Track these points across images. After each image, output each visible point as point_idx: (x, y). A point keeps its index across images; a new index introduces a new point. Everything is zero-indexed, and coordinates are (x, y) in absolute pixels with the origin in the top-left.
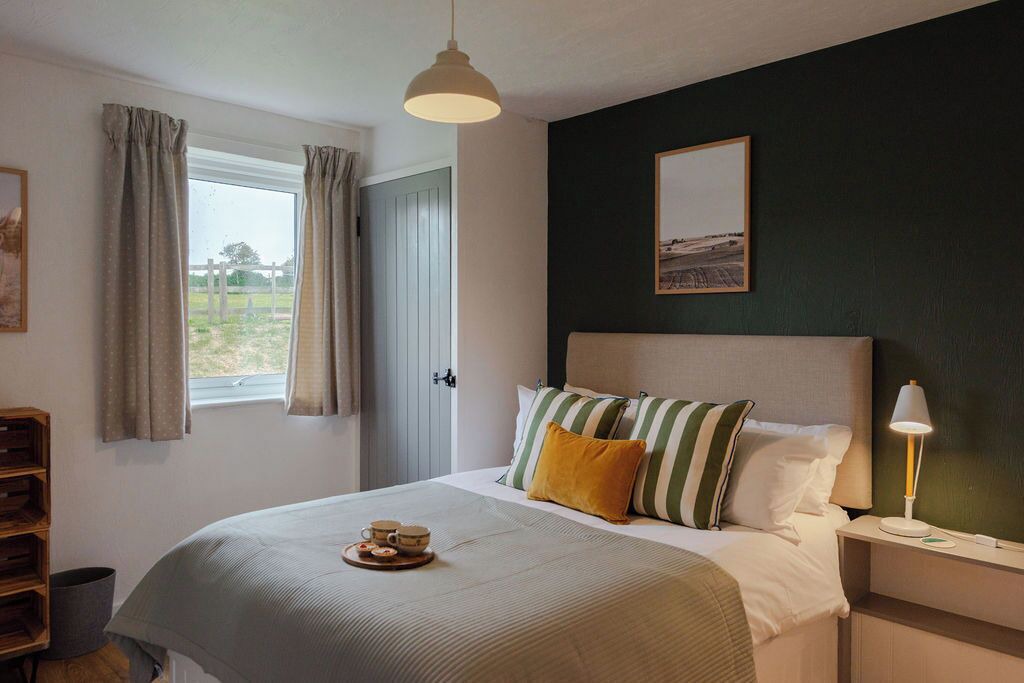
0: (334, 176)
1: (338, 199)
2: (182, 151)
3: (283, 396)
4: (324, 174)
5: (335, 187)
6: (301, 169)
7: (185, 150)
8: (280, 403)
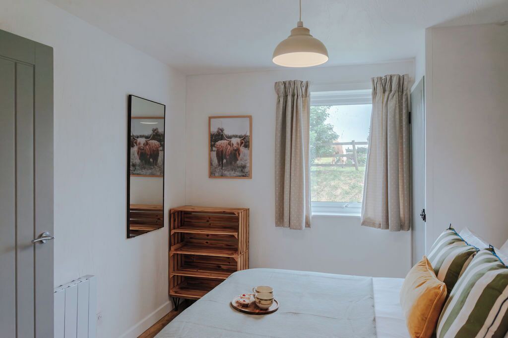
0: (391, 91)
1: (393, 103)
2: (308, 95)
3: (360, 215)
4: (384, 91)
5: (390, 97)
6: (370, 91)
7: (309, 95)
8: (358, 218)
